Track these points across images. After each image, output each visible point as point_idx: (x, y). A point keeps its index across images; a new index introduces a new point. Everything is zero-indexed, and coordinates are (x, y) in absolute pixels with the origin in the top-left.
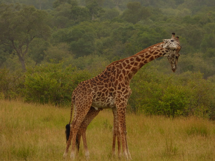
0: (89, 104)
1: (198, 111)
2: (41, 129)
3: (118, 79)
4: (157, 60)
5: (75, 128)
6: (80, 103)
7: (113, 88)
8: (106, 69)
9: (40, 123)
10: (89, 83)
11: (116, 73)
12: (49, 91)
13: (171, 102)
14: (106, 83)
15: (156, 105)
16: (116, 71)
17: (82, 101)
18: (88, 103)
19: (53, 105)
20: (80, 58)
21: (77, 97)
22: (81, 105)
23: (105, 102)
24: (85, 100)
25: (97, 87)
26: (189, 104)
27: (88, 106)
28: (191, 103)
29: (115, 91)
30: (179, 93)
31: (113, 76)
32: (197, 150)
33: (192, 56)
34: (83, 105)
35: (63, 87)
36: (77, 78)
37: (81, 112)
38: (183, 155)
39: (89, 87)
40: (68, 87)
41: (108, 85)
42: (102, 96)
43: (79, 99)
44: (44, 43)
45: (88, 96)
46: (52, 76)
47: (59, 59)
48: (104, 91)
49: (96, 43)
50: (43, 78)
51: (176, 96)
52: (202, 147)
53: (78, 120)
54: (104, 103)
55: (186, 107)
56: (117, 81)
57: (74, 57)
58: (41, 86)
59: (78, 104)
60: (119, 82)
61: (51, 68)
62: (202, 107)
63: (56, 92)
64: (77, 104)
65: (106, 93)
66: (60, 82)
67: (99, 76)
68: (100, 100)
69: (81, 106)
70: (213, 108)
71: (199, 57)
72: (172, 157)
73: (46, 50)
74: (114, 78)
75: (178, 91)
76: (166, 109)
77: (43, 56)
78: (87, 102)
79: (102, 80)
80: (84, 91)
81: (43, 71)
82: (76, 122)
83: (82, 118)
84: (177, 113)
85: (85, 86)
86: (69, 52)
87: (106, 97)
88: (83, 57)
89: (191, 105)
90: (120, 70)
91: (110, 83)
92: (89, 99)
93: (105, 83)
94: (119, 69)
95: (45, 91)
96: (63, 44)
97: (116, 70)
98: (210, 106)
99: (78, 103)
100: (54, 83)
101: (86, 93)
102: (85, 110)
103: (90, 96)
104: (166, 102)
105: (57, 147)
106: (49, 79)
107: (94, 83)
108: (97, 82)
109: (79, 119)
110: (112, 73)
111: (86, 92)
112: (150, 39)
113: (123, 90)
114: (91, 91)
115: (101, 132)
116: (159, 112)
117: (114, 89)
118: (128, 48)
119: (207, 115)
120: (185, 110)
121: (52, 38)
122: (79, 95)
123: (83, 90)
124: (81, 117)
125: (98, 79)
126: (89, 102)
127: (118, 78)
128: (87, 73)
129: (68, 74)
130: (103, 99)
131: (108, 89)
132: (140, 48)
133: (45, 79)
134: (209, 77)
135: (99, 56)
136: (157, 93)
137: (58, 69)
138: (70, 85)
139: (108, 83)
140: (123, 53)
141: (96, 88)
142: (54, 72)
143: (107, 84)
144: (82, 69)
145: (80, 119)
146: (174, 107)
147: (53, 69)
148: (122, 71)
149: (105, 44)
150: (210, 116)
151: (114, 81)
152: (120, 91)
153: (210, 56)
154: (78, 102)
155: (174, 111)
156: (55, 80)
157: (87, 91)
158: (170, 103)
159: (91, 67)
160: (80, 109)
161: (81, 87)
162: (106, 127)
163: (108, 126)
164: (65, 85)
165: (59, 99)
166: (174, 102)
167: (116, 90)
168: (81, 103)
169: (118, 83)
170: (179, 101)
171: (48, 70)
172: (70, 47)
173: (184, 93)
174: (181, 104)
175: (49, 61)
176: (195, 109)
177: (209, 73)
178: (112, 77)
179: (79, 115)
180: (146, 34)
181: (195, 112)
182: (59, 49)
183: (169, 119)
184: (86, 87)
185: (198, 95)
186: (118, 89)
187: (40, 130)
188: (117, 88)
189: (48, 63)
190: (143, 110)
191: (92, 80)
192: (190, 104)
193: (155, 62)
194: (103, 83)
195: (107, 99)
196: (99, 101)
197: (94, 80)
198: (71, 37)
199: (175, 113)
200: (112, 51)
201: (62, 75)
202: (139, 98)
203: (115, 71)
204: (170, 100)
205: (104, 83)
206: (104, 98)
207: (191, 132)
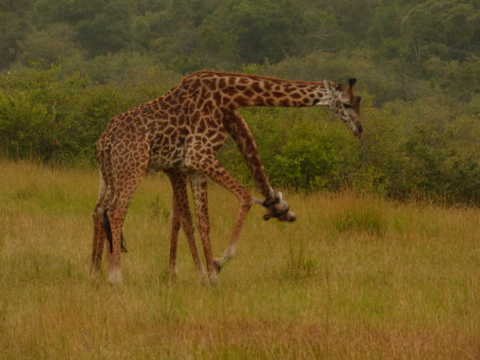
0: (143, 161)
1: (361, 178)
2: (10, 217)
3: (200, 110)
4: (271, 64)
5: (116, 216)
6: (121, 160)
7: (188, 128)
8: (180, 85)
9: (8, 203)
10: (139, 115)
11: (199, 96)
12: (28, 131)
13: (302, 159)
14: (174, 116)
15: (269, 166)
16: (200, 92)
17: (127, 156)
18: (141, 159)
19: (38, 164)
20: (98, 57)
21: (116, 148)
22: (125, 164)
23: (169, 157)
24: (133, 152)
25: (155, 122)
26: (342, 163)
27: (140, 166)
28: (346, 160)
29: (191, 135)
30: (321, 138)
31: (192, 101)
32: (357, 265)
33: (350, 57)
34: (129, 164)
35: (60, 122)
36: (93, 102)
37: (126, 179)
38: (327, 277)
39: (140, 123)
40: (72, 122)
41: (178, 119)
42: (164, 144)
43: (120, 150)
44: (17, 23)
45: (139, 143)
46: (36, 99)
47: (50, 59)
48: (168, 132)
49: (134, 25)
50: (16, 101)
51: (313, 145)
52: (369, 259)
53: (120, 198)
54: (167, 160)
55: (336, 170)
56: (198, 112)
57: (85, 56)
58: (11, 121)
59: (119, 163)
60: (202, 116)
61: (34, 81)
62: (371, 171)
63: (43, 134)
64: (116, 163)
65: (173, 137)
66: (55, 113)
67: (163, 98)
68: (160, 151)
69: (124, 168)
70: (394, 173)
71: (365, 58)
72: (304, 281)
73: (21, 38)
74: (193, 105)
75: (317, 135)
76: (292, 173)
77: (16, 53)
78: (137, 156)
79: (166, 107)
80: (130, 133)
81: (14, 85)
82: (118, 204)
83: (129, 193)
84: (315, 182)
85: (132, 122)
86: (73, 44)
87: (171, 146)
88: (105, 55)
89: (346, 165)
90: (209, 90)
91: (183, 116)
92: (142, 150)
93: (172, 116)
94: (207, 88)
95: (20, 132)
96: (60, 27)
97: (200, 89)
98: (389, 169)
99: (118, 160)
100: (40, 113)
101: (134, 138)
102: (135, 175)
103: (143, 143)
104: (290, 157)
105: (47, 257)
106: (28, 104)
107: (149, 113)
108: (156, 112)
109: (123, 197)
110: (190, 93)
111: (135, 134)
112: (255, 16)
113: (211, 134)
114: (144, 131)
115: (146, 225)
116: (275, 180)
117: (190, 130)
118: (207, 38)
119: (381, 187)
120: (333, 176)
121: (36, 12)
122: (119, 142)
123: (128, 131)
124: (126, 192)
125: (159, 106)
126: (142, 157)
127: (202, 107)
128: (114, 93)
129: (72, 94)
130: (165, 151)
131: (176, 129)
132: (232, 36)
133: (21, 105)
134: (388, 103)
135: (142, 54)
136: (271, 138)
137: (50, 82)
138: (76, 118)
139: (177, 114)
140: (196, 47)
141: (153, 124)
142: (39, 90)
143: (176, 118)
144: (102, 83)
145: (126, 196)
146: (309, 170)
147: (38, 82)
148: (212, 95)
149: (154, 28)
150: (387, 189)
151: (192, 112)
152: (203, 135)
153: (390, 57)
154: (116, 159)
155: (308, 179)
156: (41, 107)
157: (138, 133)
158: (300, 159)
159: (123, 78)
160: (124, 174)
161: (123, 125)
162: (156, 213)
163: (161, 211)
164: (64, 118)
165: (52, 150)
166: (309, 158)
167: (193, 133)
168: (125, 161)
169: (200, 118)
170: (319, 157)
171: (27, 85)
172: (76, 33)
173: (331, 139)
174: (325, 162)
175: (29, 66)
176: (354, 174)
177: (385, 93)
178: (189, 102)
179: (123, 187)
180: (247, 6)
181: (355, 181)
182: (52, 37)
183: (297, 197)
184: (135, 124)
185: (363, 144)
186: (198, 132)
187: (8, 218)
188: (196, 130)
189: (27, 68)
190: (240, 176)
191: (145, 109)
192: (345, 163)
193: (266, 68)
194: (167, 115)
195: (174, 152)
196: (158, 154)
197: (150, 108)
198: (79, 10)
199: (311, 182)
200: (171, 42)
201: (58, 95)
202: (230, 149)
203: (198, 92)
204: (301, 153)
205: (170, 116)
206: (167, 148)
207: (345, 226)
